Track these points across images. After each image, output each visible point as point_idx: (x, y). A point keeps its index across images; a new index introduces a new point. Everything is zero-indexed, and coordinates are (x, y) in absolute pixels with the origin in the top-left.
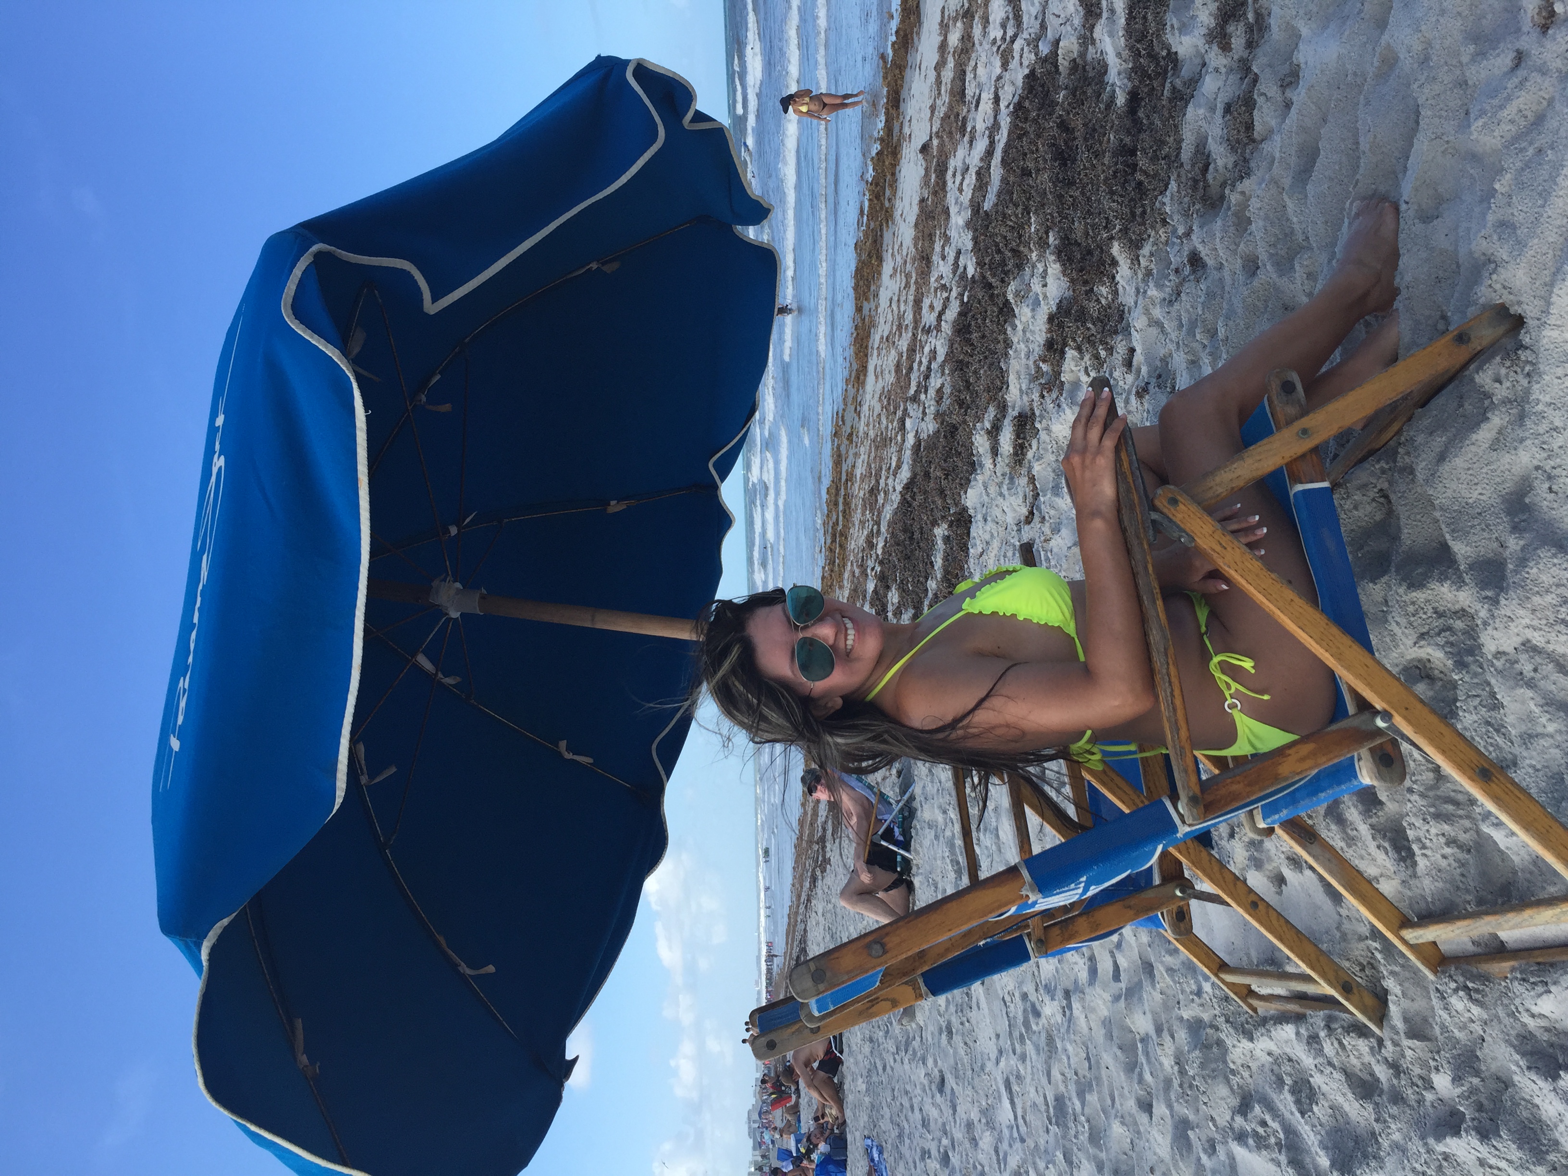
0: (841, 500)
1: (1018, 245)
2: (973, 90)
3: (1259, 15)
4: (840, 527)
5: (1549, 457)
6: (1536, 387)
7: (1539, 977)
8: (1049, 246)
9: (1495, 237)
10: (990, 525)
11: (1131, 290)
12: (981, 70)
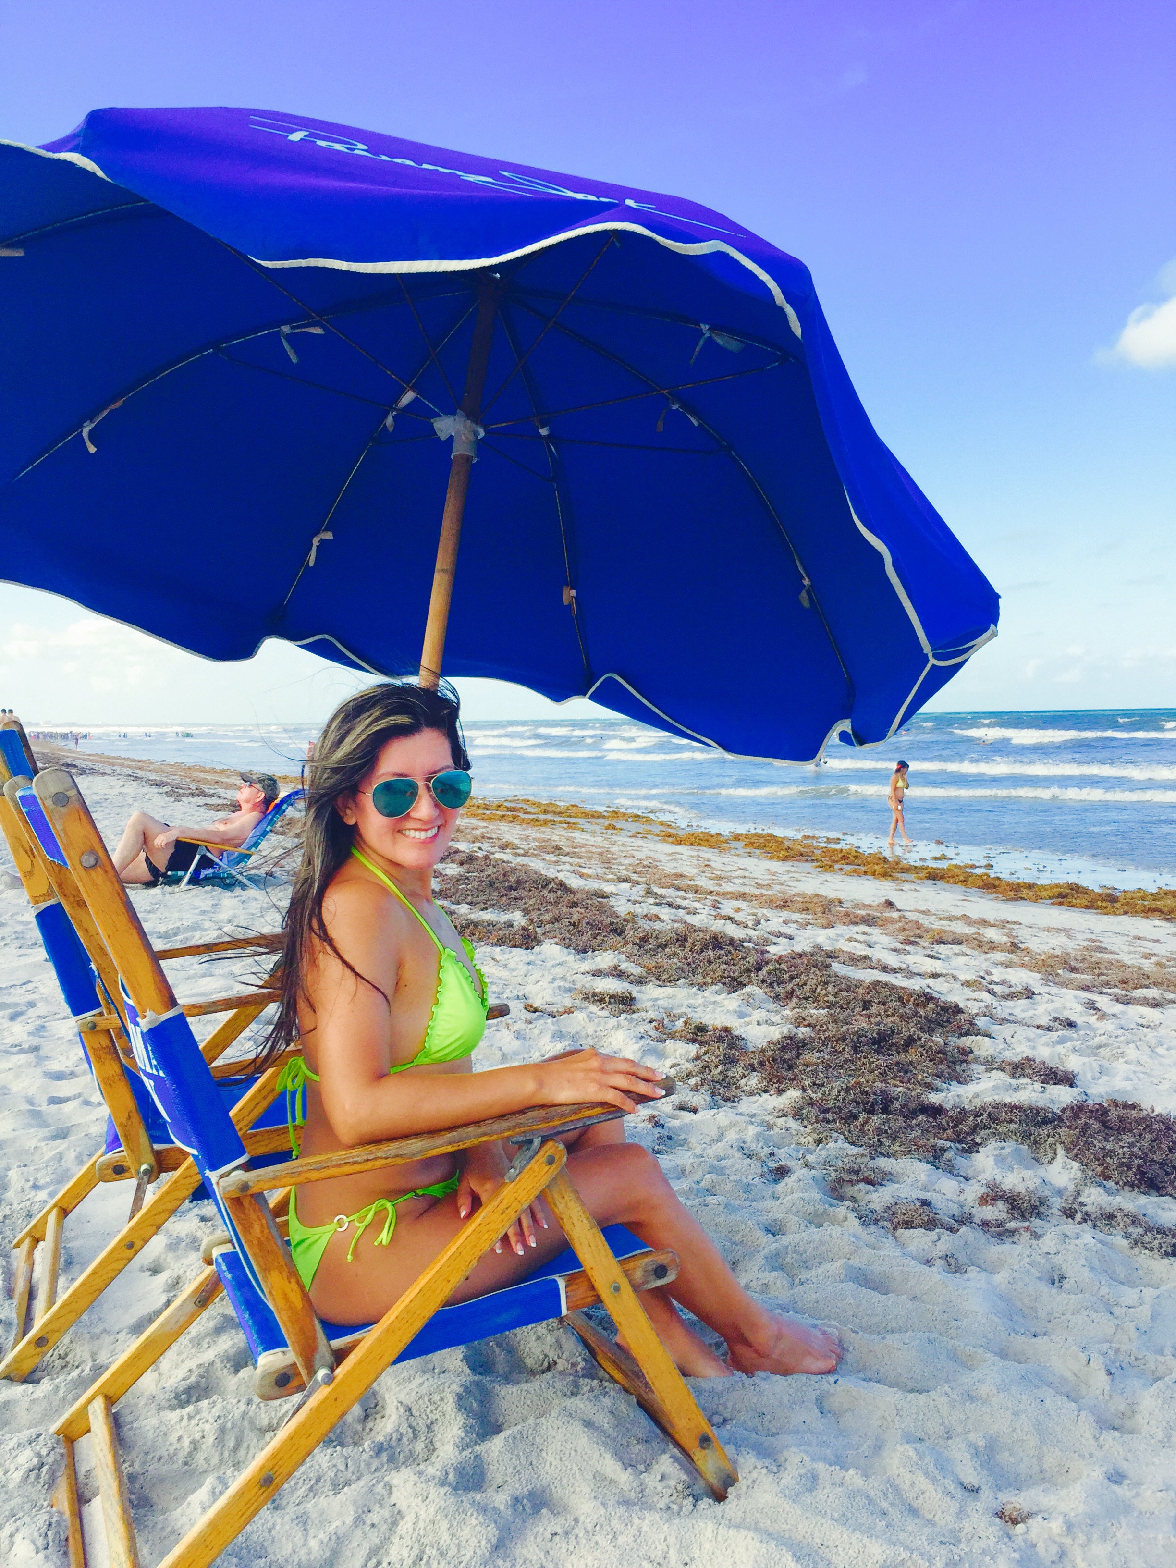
0: (549, 817)
1: (797, 997)
2: (944, 952)
3: (1013, 1232)
4: (522, 816)
5: (587, 1532)
6: (657, 1516)
7: (53, 1541)
8: (796, 1027)
9: (803, 1471)
10: (524, 968)
11: (753, 1109)
12: (963, 959)
